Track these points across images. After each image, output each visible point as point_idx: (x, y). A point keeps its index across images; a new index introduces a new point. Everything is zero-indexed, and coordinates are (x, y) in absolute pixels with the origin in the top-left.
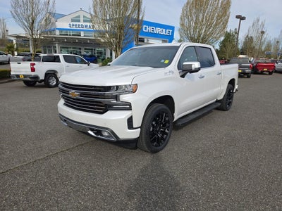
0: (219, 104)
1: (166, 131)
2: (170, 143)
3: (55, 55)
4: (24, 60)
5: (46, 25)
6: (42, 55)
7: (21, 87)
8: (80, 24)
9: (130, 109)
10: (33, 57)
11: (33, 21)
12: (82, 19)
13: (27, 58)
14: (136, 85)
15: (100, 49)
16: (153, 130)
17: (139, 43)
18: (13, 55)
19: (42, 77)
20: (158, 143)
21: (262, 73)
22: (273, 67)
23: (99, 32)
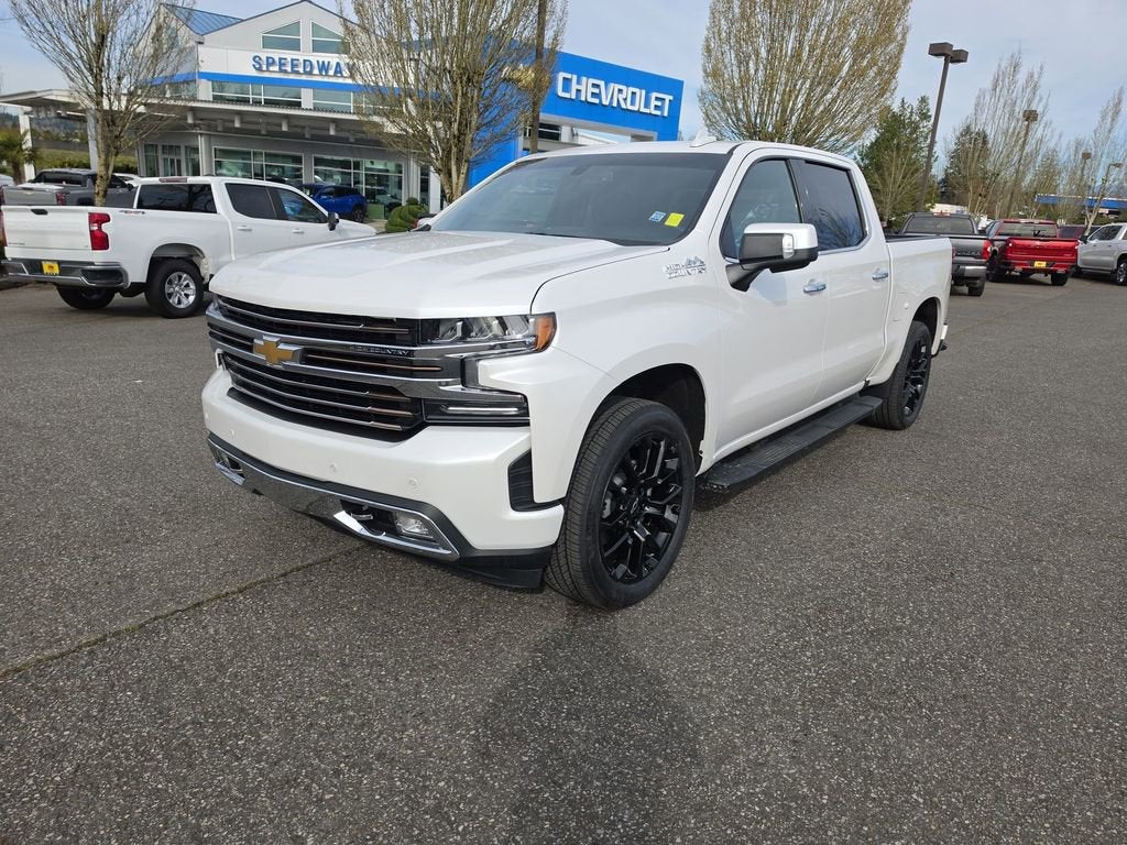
0: (876, 403)
1: (668, 515)
2: (681, 565)
3: (192, 180)
4: (62, 200)
5: (156, 57)
6: (137, 182)
7: (50, 313)
8: (300, 56)
9: (521, 420)
10: (100, 186)
11: (103, 38)
12: (306, 38)
13: (74, 189)
14: (552, 315)
15: (379, 165)
16: (615, 513)
17: (542, 144)
18: (18, 176)
19: (137, 273)
20: (634, 566)
21: (1025, 278)
22: (1068, 256)
23: (379, 93)
